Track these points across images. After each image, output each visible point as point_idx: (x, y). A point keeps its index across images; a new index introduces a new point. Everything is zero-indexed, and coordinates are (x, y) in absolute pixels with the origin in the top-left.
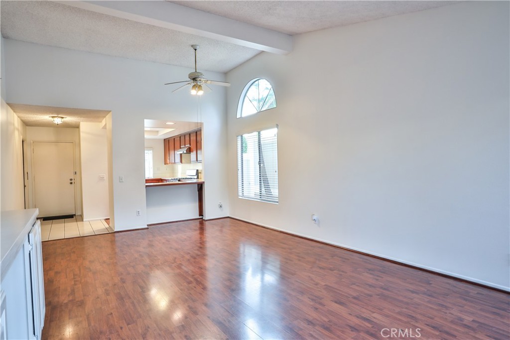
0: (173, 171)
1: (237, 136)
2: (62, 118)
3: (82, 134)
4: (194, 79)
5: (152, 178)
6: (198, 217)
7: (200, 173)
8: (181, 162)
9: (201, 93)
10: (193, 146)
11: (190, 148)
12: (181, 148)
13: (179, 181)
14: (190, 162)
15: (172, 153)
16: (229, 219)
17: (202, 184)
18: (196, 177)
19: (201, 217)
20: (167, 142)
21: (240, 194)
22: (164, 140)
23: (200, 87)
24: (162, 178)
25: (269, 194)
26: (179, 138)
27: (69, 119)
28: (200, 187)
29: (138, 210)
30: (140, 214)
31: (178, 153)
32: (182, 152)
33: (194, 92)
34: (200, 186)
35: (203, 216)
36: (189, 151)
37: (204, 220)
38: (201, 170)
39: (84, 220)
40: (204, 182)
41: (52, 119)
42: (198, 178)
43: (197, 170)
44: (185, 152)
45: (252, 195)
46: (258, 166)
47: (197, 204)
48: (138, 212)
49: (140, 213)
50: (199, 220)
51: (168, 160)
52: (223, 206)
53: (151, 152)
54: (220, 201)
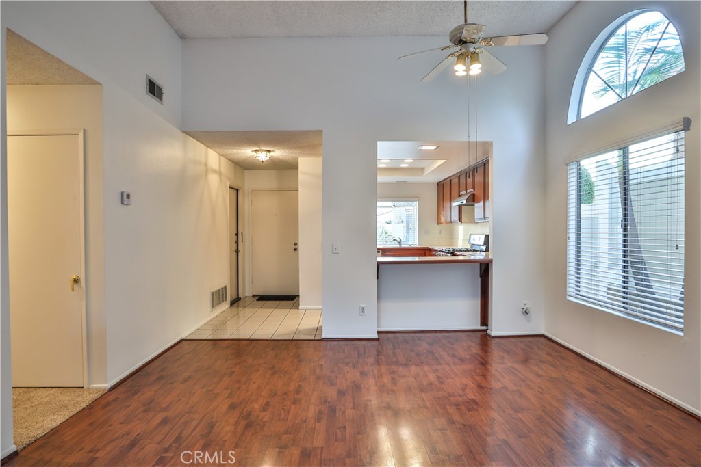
0: (452, 236)
1: (567, 165)
2: (269, 151)
3: (300, 176)
4: (461, 42)
5: (417, 246)
6: (479, 327)
8: (460, 220)
9: (476, 69)
10: (479, 192)
11: (474, 195)
12: (460, 196)
13: (453, 254)
14: (472, 220)
15: (447, 205)
16: (543, 339)
17: (488, 264)
18: (484, 248)
19: (484, 328)
20: (441, 185)
21: (571, 290)
22: (438, 183)
23: (473, 57)
24: (431, 247)
25: (646, 292)
26: (457, 179)
27: (278, 153)
28: (485, 269)
29: (362, 305)
30: (366, 313)
31: (456, 204)
32: (459, 203)
33: (460, 69)
34: (483, 267)
35: (487, 325)
36: (473, 199)
37: (490, 336)
39: (300, 307)
40: (491, 261)
41: (254, 153)
42: (487, 250)
43: (488, 236)
44: (465, 202)
45: (603, 296)
46: (621, 231)
47: (478, 302)
48: (363, 308)
49: (365, 310)
50: (479, 334)
51: (442, 218)
52: (531, 311)
53: (416, 204)
54: (525, 302)
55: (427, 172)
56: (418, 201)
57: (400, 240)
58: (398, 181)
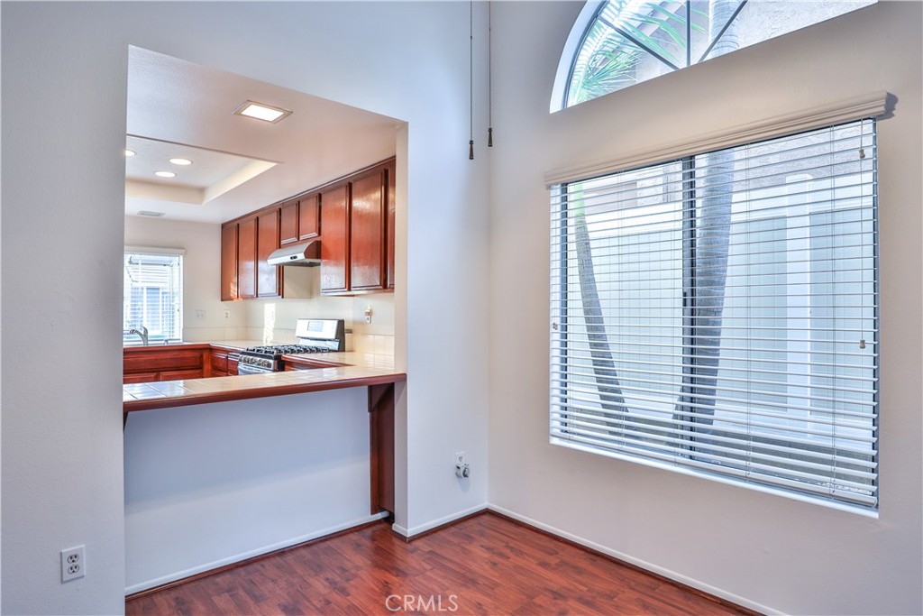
1: (549, 187)
5: (181, 343)
6: (370, 517)
7: (350, 331)
8: (281, 293)
10: (333, 238)
11: (319, 243)
12: (281, 247)
14: (312, 293)
15: (249, 265)
16: (486, 518)
17: (393, 383)
18: (335, 345)
20: (231, 232)
22: (223, 226)
24: (214, 344)
26: (274, 216)
28: (383, 394)
31: (270, 264)
32: (284, 260)
34: (378, 395)
36: (316, 253)
37: (402, 538)
38: (355, 322)
42: (342, 349)
43: (341, 323)
44: (301, 257)
47: (365, 466)
48: (73, 558)
51: (233, 288)
52: (474, 469)
53: (178, 261)
54: (459, 454)
55: (212, 195)
56: (185, 255)
57: (146, 331)
58: (143, 213)
